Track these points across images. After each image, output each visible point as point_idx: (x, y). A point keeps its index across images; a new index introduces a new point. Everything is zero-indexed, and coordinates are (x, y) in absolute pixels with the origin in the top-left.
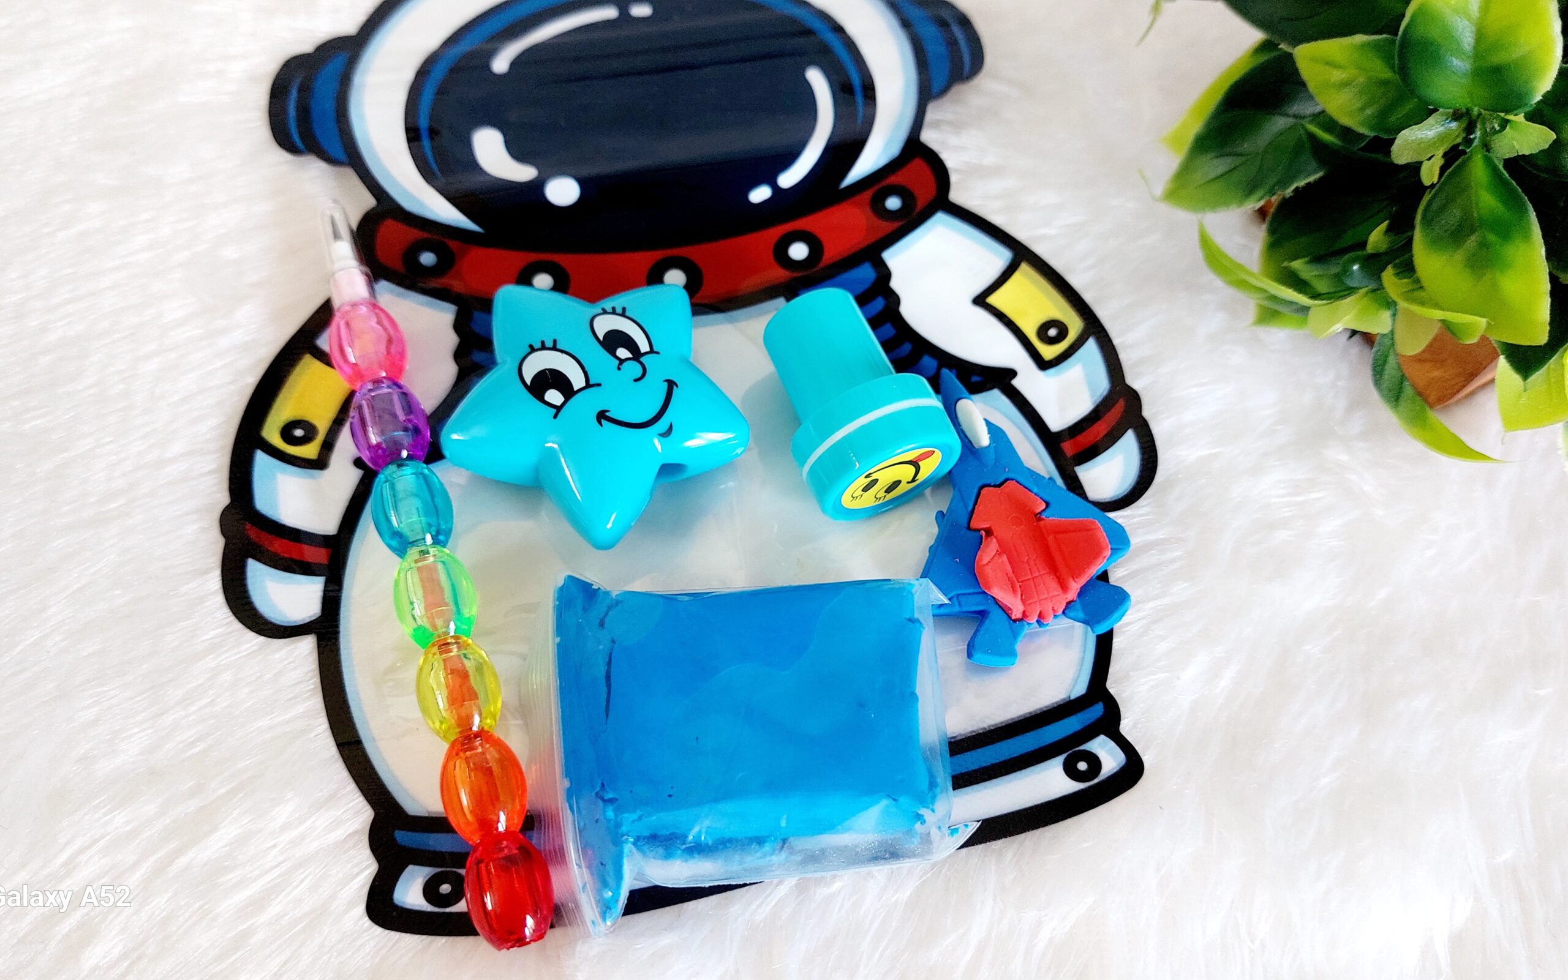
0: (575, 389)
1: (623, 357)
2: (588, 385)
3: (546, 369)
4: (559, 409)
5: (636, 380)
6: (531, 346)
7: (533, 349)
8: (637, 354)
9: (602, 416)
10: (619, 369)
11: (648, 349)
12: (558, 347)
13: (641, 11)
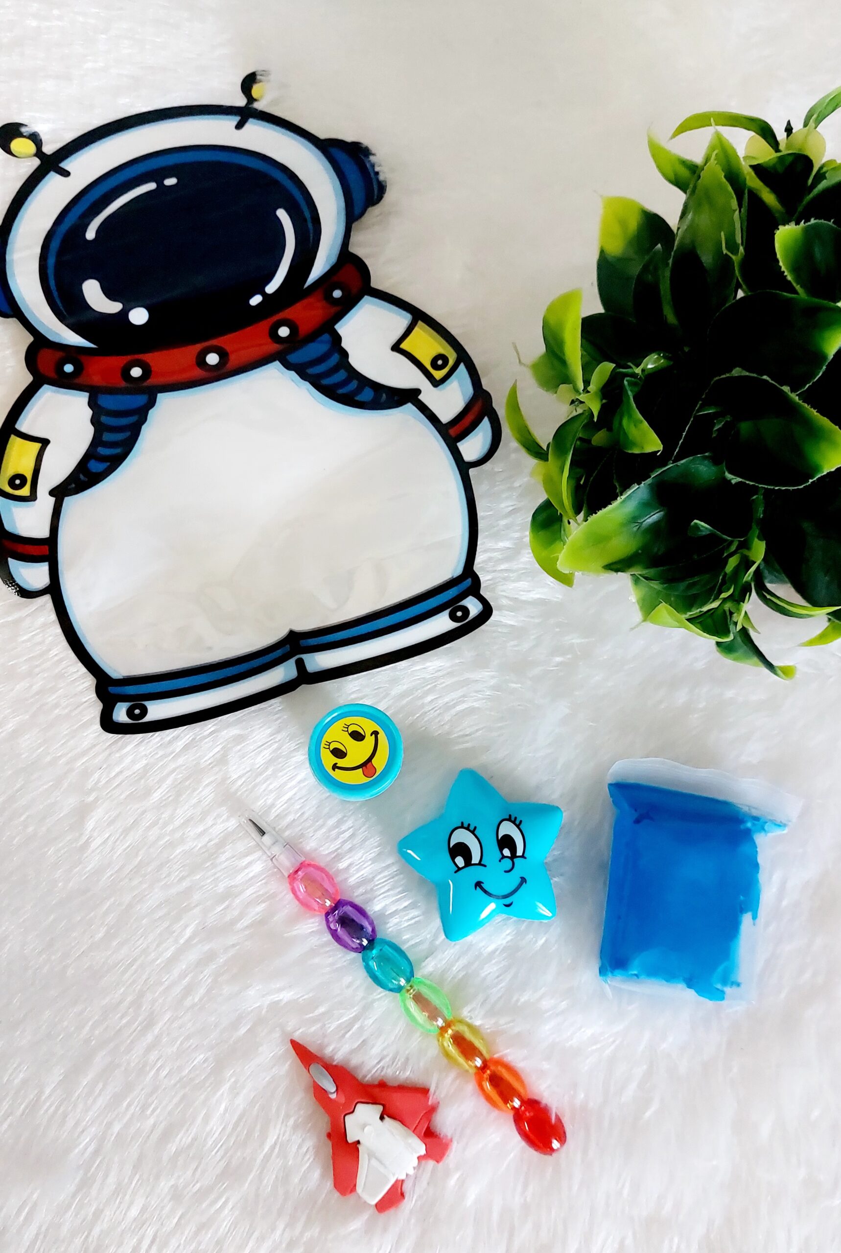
13: (171, 182)
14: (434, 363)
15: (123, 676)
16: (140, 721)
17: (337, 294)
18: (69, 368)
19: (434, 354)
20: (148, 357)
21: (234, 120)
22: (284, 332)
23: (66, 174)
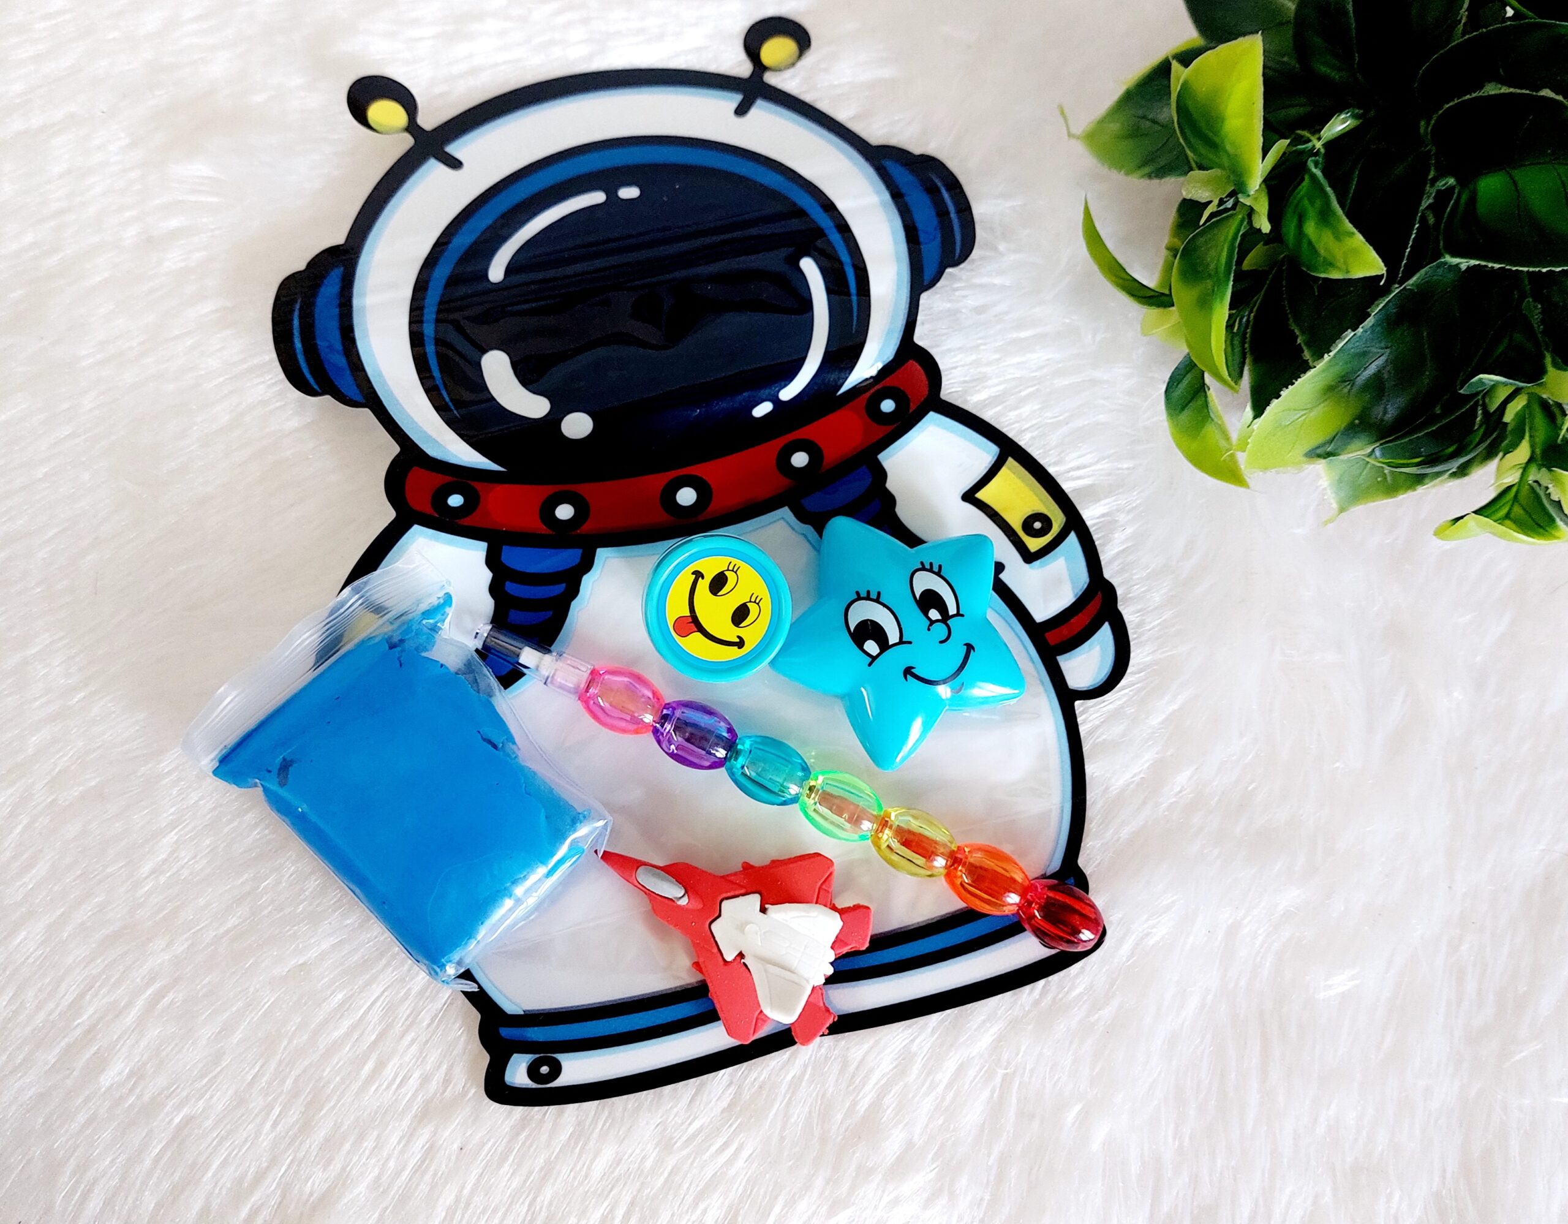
0: (890, 643)
1: (933, 619)
2: (901, 642)
3: (868, 620)
4: (874, 658)
5: (941, 642)
6: (858, 593)
7: (859, 598)
8: (945, 617)
9: (908, 672)
10: (929, 630)
11: (955, 612)
12: (881, 600)
13: (629, 193)
14: (1027, 525)
15: (524, 1011)
16: (548, 1086)
17: (888, 406)
18: (455, 500)
19: (1028, 511)
20: (583, 489)
21: (733, 100)
22: (800, 459)
23: (455, 164)
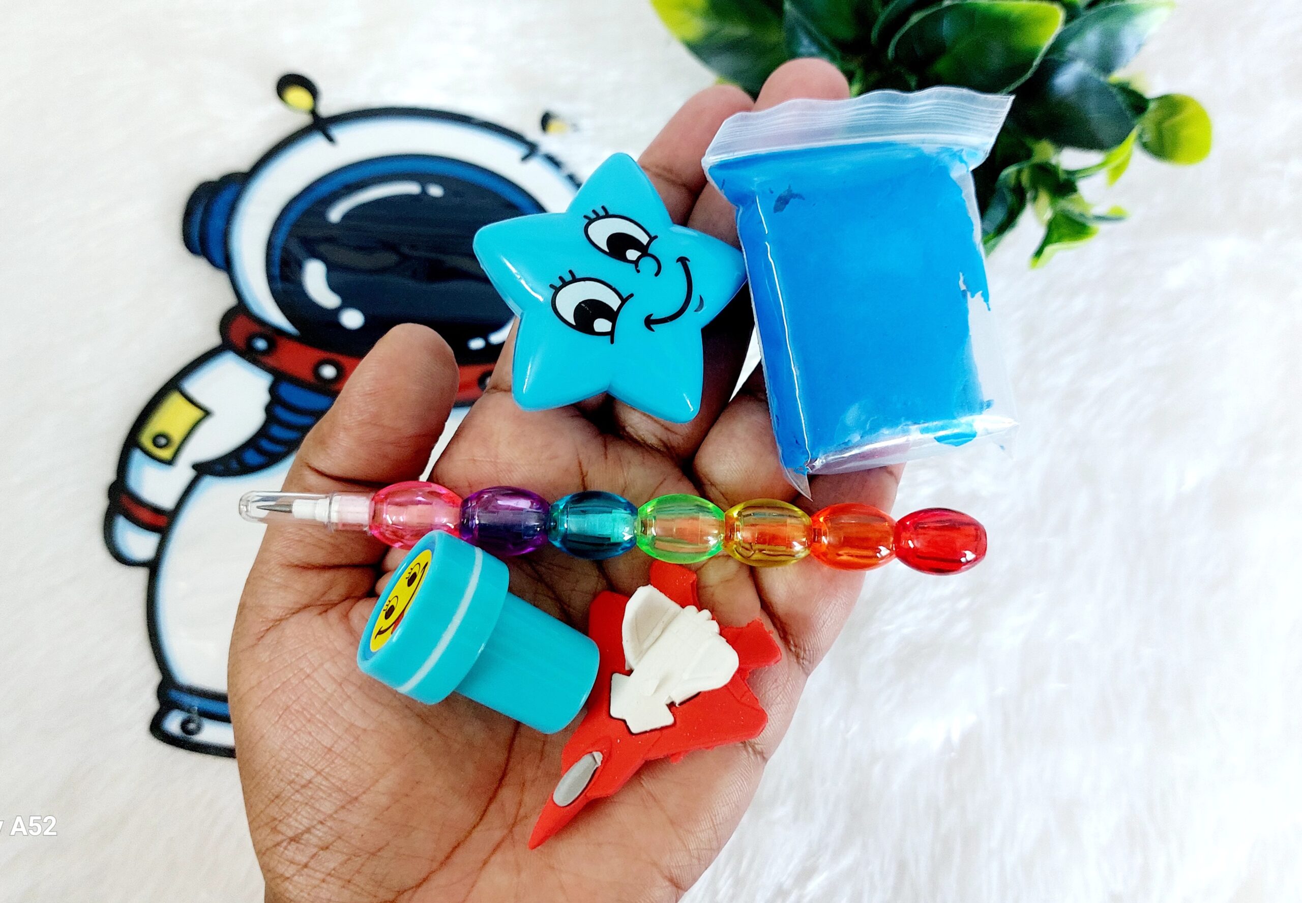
0: (615, 309)
1: (634, 259)
2: (624, 301)
3: (580, 303)
4: (611, 334)
5: (657, 274)
6: (552, 286)
7: (556, 289)
8: (644, 250)
9: (649, 322)
10: (638, 271)
11: (648, 239)
12: (578, 276)
